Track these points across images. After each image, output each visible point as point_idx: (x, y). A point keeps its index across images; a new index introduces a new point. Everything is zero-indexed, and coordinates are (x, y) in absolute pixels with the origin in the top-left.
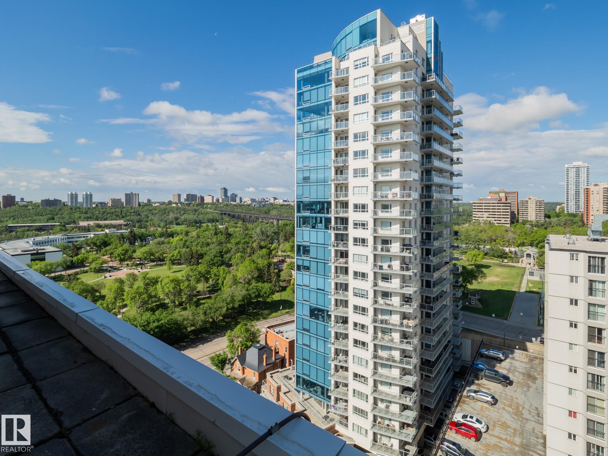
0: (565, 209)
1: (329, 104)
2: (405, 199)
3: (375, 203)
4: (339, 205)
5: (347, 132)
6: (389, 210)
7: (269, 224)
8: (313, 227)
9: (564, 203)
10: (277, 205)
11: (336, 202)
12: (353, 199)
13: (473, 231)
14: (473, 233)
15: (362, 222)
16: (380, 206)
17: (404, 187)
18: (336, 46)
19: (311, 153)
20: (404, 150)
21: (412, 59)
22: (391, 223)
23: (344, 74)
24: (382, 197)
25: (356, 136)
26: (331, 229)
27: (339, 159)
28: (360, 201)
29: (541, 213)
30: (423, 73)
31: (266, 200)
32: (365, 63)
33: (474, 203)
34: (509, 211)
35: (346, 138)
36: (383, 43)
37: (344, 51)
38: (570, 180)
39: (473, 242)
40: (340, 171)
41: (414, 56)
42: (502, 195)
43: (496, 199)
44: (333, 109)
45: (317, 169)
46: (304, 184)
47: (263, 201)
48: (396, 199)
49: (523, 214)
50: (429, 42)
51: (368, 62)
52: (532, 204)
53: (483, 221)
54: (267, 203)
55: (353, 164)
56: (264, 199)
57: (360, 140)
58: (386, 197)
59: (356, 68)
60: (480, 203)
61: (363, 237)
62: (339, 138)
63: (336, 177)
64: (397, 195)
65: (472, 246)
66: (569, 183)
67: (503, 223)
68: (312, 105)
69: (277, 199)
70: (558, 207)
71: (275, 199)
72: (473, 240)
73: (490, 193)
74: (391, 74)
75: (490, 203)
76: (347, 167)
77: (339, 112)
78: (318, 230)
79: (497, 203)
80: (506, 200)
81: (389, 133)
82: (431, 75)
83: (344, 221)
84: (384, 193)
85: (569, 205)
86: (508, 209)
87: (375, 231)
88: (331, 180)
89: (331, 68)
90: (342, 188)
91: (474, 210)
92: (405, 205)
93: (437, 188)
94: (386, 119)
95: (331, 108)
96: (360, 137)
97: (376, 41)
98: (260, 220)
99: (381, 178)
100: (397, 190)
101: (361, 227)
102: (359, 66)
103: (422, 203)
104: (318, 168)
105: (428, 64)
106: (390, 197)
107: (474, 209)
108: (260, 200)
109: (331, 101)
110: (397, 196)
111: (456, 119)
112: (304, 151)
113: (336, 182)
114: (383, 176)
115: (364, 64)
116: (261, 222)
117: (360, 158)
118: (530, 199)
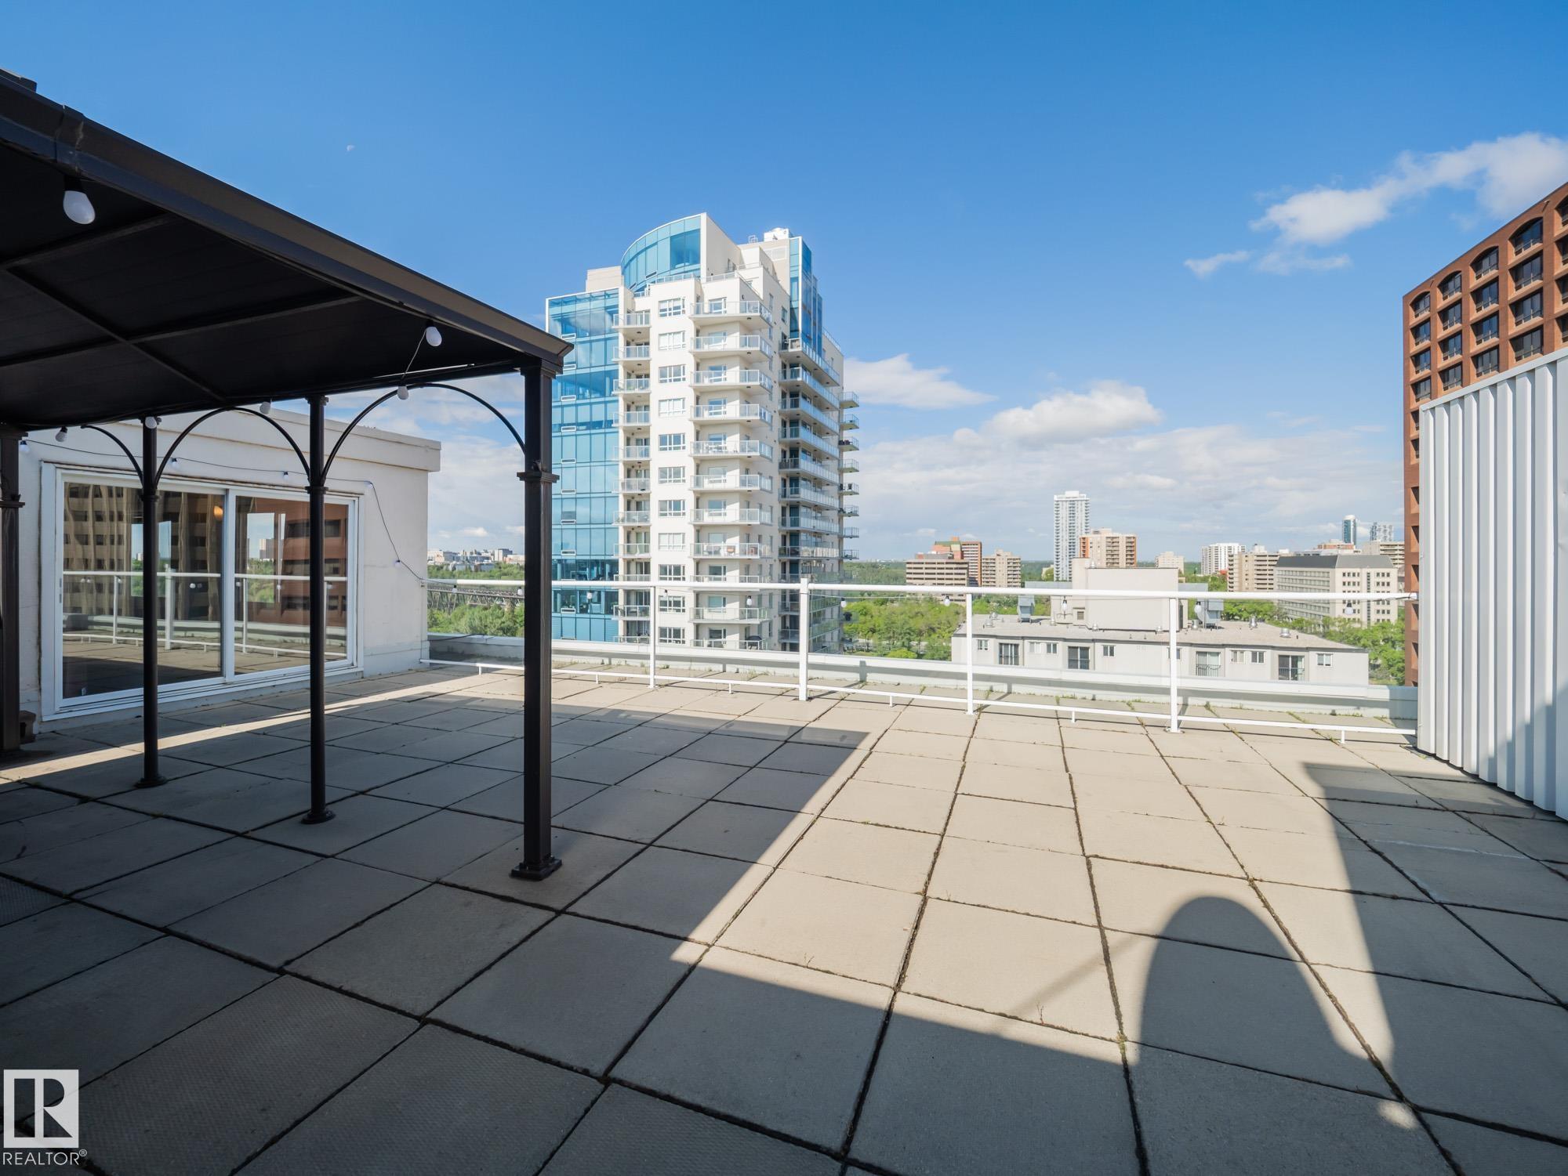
0: (1055, 573)
1: (613, 375)
2: (747, 557)
3: (698, 563)
4: (633, 567)
5: (647, 430)
6: (722, 576)
7: (490, 611)
8: (583, 611)
9: (1053, 564)
10: (512, 566)
11: (628, 563)
12: (658, 557)
13: (902, 614)
14: (900, 620)
15: (675, 599)
16: (707, 570)
17: (748, 536)
18: (629, 264)
19: (578, 465)
20: (747, 471)
21: (758, 314)
22: (724, 599)
23: (641, 323)
24: (710, 553)
25: (663, 440)
26: (617, 614)
27: (634, 480)
28: (671, 560)
29: (1016, 580)
30: (783, 334)
31: (484, 555)
32: (678, 308)
33: (908, 563)
34: (965, 577)
35: (646, 442)
36: (711, 274)
37: (642, 277)
38: (1060, 522)
39: (900, 634)
40: (636, 503)
41: (761, 309)
42: (956, 548)
43: (943, 556)
44: (621, 386)
45: (590, 496)
46: (564, 527)
47: (476, 558)
48: (733, 556)
49: (988, 582)
50: (794, 280)
51: (684, 307)
52: (1001, 565)
53: (923, 597)
54: (485, 562)
55: (659, 491)
56: (480, 554)
57: (670, 449)
58: (717, 552)
59: (662, 316)
60: (919, 563)
61: (677, 626)
62: (633, 441)
63: (628, 515)
64: (734, 549)
65: (899, 643)
66: (1060, 528)
67: (956, 600)
68: (579, 372)
69: (511, 553)
70: (1045, 570)
71: (507, 552)
72: (899, 631)
73: (936, 543)
74: (725, 334)
75: (934, 563)
76: (648, 495)
77: (633, 392)
78: (592, 616)
79: (947, 563)
80: (962, 557)
81: (720, 439)
82: (795, 341)
83: (643, 597)
84: (713, 545)
85: (1060, 566)
86: (964, 574)
87: (698, 614)
88: (618, 521)
89: (617, 306)
90: (637, 535)
91: (908, 576)
92: (751, 567)
93: (809, 538)
94: (716, 413)
95: (617, 383)
96: (672, 441)
97: (699, 269)
98: (468, 603)
99: (708, 519)
100: (735, 541)
101: (672, 608)
102: (668, 312)
103: (784, 564)
104: (592, 495)
105: (793, 318)
106: (723, 554)
107: (908, 573)
108: (468, 555)
109: (617, 370)
110: (734, 551)
111: (848, 414)
112: (563, 461)
113: (626, 524)
114: (711, 515)
115: (677, 311)
116: (471, 606)
117: (670, 481)
118: (998, 555)
